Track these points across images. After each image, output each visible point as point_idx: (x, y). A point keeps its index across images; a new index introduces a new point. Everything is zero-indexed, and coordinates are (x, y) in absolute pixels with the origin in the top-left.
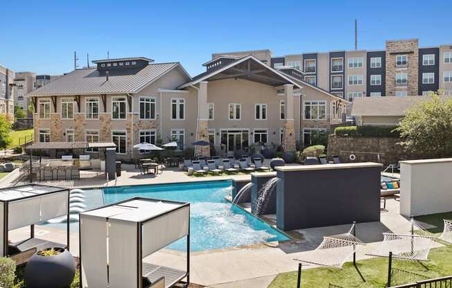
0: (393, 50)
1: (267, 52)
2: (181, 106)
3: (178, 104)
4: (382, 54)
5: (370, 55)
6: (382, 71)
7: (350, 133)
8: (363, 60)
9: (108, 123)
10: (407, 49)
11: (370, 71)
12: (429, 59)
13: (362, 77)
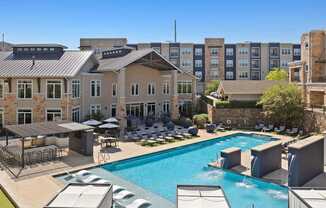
0: (210, 44)
1: (125, 40)
2: (98, 88)
3: (96, 84)
4: (202, 47)
5: (196, 46)
6: (202, 58)
7: (226, 106)
8: (191, 50)
9: (42, 102)
10: (218, 45)
11: (195, 58)
12: (230, 51)
13: (190, 61)
